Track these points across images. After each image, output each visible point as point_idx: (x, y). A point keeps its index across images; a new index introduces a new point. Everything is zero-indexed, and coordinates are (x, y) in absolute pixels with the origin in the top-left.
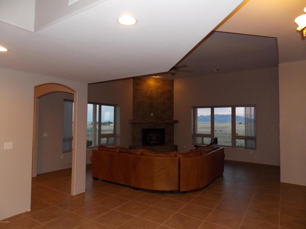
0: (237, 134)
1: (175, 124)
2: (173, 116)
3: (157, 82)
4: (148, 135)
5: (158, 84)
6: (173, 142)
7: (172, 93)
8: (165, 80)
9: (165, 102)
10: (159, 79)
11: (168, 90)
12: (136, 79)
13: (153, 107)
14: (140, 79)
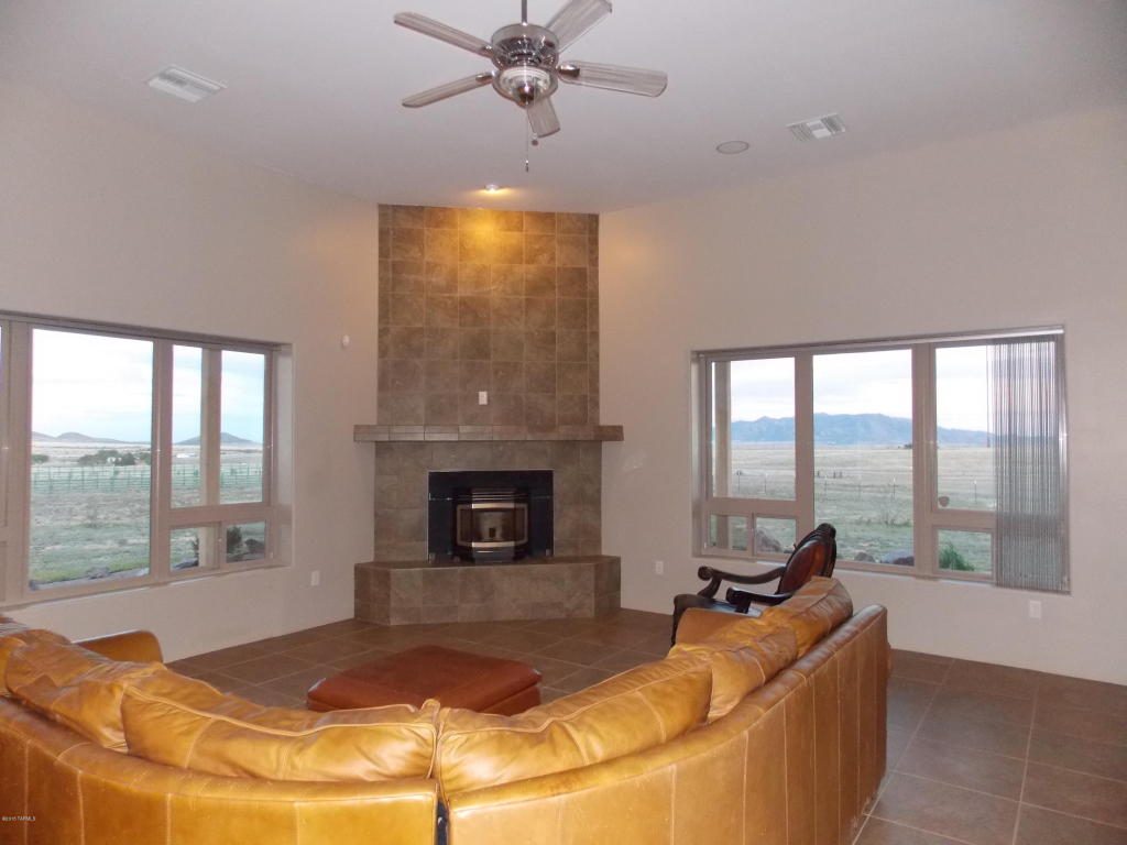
0: (945, 501)
1: (606, 445)
2: (596, 404)
3: (509, 229)
4: (459, 507)
5: (515, 238)
6: (598, 542)
7: (589, 286)
8: (550, 215)
9: (553, 333)
10: (521, 212)
11: (569, 266)
12: (396, 208)
13: (487, 356)
14: (417, 212)
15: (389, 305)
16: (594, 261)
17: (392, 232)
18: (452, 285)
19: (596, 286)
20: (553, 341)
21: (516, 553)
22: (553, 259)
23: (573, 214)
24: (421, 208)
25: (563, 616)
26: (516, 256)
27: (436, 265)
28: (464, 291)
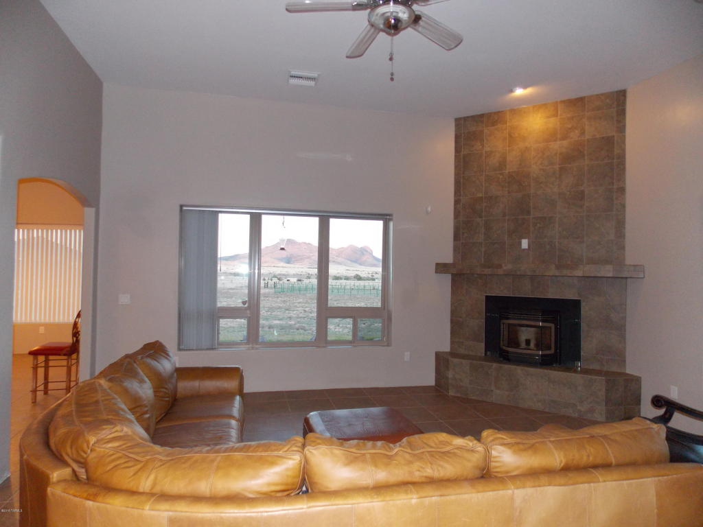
3: (549, 117)
4: (502, 322)
5: (553, 122)
6: (622, 362)
7: (617, 151)
8: (581, 99)
9: (583, 192)
10: (557, 102)
11: (598, 136)
12: (466, 119)
13: (529, 213)
14: (479, 119)
15: (461, 183)
16: (622, 129)
17: (463, 135)
18: (503, 164)
19: (624, 150)
20: (582, 198)
22: (583, 133)
23: (602, 94)
24: (482, 116)
25: (576, 415)
26: (552, 136)
27: (491, 152)
28: (511, 167)
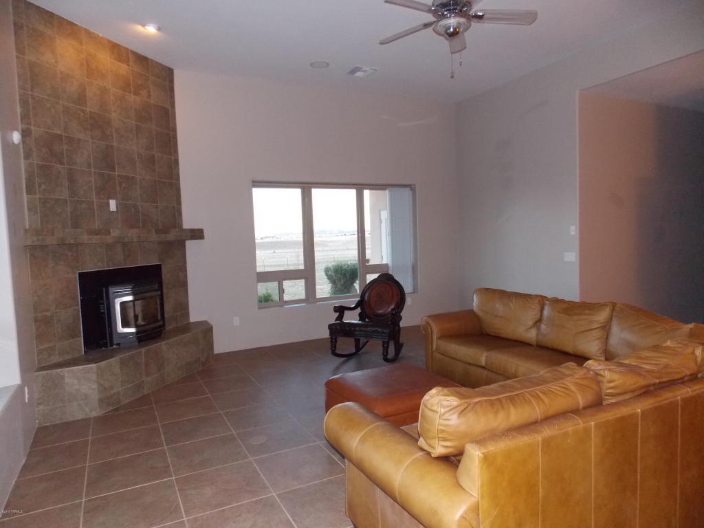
0: (368, 260)
2: (181, 213)
5: (125, 70)
6: (188, 314)
7: (171, 123)
8: (146, 60)
10: (128, 50)
11: (159, 104)
12: (28, 4)
13: (113, 169)
15: (29, 104)
16: (173, 105)
17: (26, 29)
18: (82, 98)
19: (175, 124)
20: (154, 163)
21: (138, 337)
22: (149, 95)
23: (160, 64)
24: (51, 14)
27: (68, 75)
28: (92, 107)
